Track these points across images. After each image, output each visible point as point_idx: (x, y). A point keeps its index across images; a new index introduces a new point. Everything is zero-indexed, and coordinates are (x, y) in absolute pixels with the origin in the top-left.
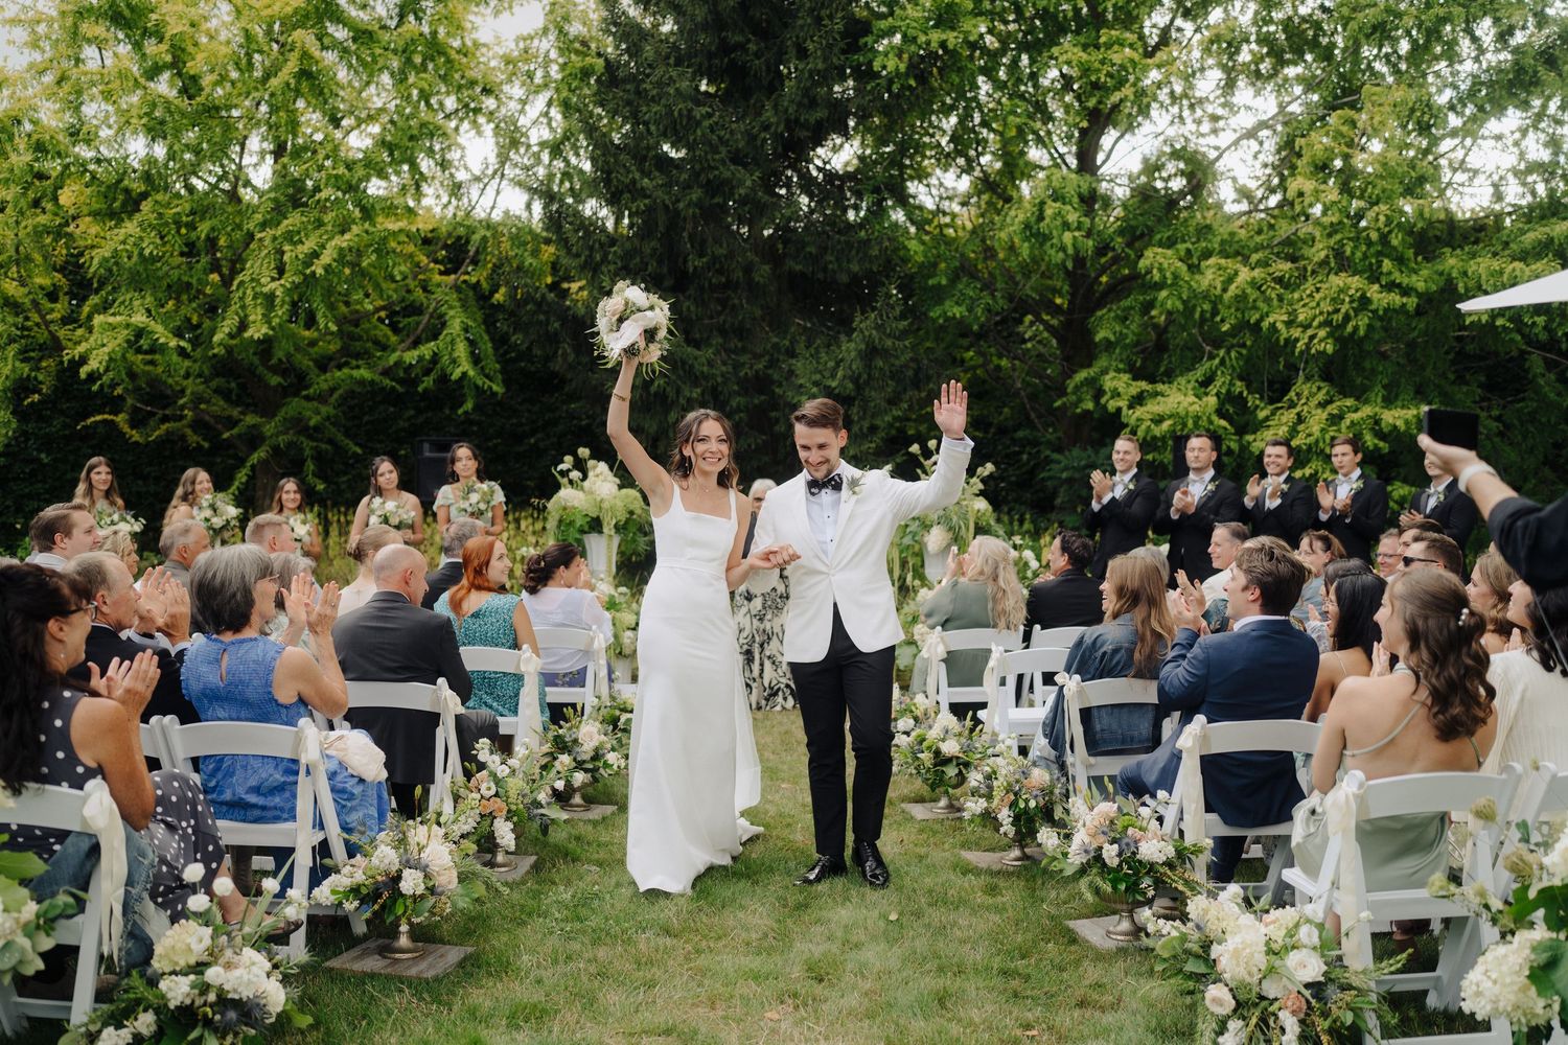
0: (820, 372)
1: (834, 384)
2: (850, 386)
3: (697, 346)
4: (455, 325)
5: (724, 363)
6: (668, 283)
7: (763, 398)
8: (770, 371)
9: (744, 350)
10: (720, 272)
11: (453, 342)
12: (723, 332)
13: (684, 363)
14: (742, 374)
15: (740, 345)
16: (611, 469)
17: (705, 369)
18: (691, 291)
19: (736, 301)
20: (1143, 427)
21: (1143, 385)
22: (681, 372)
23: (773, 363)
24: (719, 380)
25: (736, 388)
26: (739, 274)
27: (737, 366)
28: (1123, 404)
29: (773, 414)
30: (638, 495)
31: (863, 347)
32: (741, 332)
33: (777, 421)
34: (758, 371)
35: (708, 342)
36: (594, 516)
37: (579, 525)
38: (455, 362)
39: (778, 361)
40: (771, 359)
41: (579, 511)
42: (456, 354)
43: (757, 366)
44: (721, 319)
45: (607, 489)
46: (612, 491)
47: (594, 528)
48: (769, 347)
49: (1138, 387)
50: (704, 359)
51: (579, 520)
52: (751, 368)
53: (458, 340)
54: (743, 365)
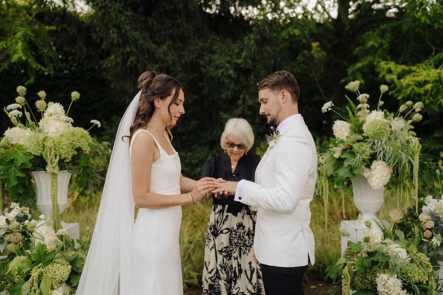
0: (231, 56)
1: (240, 61)
2: (249, 62)
3: (159, 44)
4: (19, 34)
5: (173, 55)
6: (141, 9)
7: (195, 75)
8: (199, 61)
9: (184, 49)
11: (17, 43)
12: (173, 38)
13: (148, 51)
14: (183, 61)
15: (182, 45)
17: (162, 56)
18: (154, 14)
19: (179, 21)
21: (404, 67)
22: (147, 56)
23: (200, 56)
24: (170, 63)
25: (180, 68)
26: (181, 6)
27: (181, 57)
28: (394, 77)
29: (201, 84)
30: (86, 132)
31: (259, 37)
32: (183, 39)
33: (203, 88)
34: (192, 60)
35: (164, 43)
36: (37, 154)
37: (22, 164)
38: (15, 52)
39: (203, 55)
40: (199, 54)
41: (22, 149)
42: (16, 48)
43: (192, 57)
44: (171, 31)
45: (56, 128)
46: (62, 130)
47: (38, 166)
48: (198, 48)
49: (401, 68)
50: (161, 51)
51: (21, 159)
52: (188, 58)
53: (19, 41)
54: (184, 56)
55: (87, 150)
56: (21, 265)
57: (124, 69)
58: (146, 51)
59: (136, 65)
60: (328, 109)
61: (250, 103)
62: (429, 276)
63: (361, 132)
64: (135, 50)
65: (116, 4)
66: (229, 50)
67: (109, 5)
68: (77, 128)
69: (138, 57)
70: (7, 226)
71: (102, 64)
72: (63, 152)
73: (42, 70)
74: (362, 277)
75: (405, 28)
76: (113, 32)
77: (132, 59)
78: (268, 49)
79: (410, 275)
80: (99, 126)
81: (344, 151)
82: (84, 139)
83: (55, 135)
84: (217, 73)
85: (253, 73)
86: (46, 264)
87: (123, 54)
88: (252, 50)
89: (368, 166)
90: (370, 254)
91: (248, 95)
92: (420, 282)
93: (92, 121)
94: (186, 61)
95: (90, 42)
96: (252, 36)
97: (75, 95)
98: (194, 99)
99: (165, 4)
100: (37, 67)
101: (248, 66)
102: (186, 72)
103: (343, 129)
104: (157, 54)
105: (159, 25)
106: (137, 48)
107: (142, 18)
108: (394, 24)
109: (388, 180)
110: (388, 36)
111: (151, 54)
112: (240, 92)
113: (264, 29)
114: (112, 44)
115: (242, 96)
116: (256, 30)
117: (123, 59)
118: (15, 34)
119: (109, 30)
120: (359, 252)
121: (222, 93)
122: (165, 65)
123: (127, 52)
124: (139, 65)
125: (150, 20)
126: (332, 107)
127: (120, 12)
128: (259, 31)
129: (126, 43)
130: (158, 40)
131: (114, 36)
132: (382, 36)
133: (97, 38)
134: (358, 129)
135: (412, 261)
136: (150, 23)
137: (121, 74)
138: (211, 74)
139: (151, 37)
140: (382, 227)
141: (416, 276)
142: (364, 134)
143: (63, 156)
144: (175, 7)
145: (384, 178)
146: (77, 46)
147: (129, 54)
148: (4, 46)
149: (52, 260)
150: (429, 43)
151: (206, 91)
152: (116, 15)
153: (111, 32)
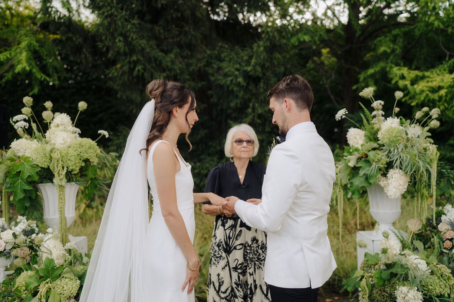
0: (240, 64)
1: (249, 69)
2: (259, 69)
3: (166, 52)
4: (24, 44)
5: (180, 63)
6: (148, 17)
7: (203, 83)
8: (207, 69)
9: (192, 57)
10: (178, 10)
12: (180, 46)
13: (156, 60)
14: (191, 69)
15: (189, 53)
16: (73, 119)
17: (169, 64)
18: (161, 22)
19: (187, 29)
20: (424, 95)
21: (417, 72)
22: (154, 65)
23: (209, 64)
24: (178, 71)
25: (188, 77)
26: (188, 13)
27: (188, 65)
29: (210, 92)
31: (268, 44)
32: (190, 46)
33: (212, 96)
34: (200, 68)
35: (171, 51)
36: (43, 166)
37: (29, 176)
38: (19, 62)
39: (211, 63)
40: (207, 62)
41: (29, 161)
42: (20, 58)
43: (200, 65)
44: (178, 39)
45: (64, 139)
46: (69, 141)
47: (45, 178)
48: (206, 55)
49: (414, 73)
50: (168, 59)
51: (27, 171)
52: (196, 66)
53: (24, 51)
54: (191, 64)
55: (95, 161)
56: (28, 280)
57: (130, 78)
58: (153, 59)
59: (143, 74)
60: (341, 117)
61: (260, 112)
62: (450, 288)
63: (376, 139)
64: (141, 58)
65: (122, 12)
66: (238, 58)
67: (116, 13)
68: (84, 139)
69: (145, 66)
70: (14, 241)
71: (109, 73)
72: (70, 164)
73: (46, 80)
74: (380, 290)
75: (417, 33)
76: (120, 41)
77: (139, 67)
78: (278, 55)
79: (430, 287)
80: (107, 136)
81: (359, 159)
82: (92, 150)
83: (62, 146)
84: (226, 81)
85: (262, 81)
86: (54, 279)
87: (129, 62)
88: (262, 57)
89: (385, 175)
90: (389, 266)
91: (258, 103)
92: (441, 295)
93: (100, 132)
94: (194, 69)
95: (96, 52)
96: (261, 43)
97: (82, 105)
98: (202, 108)
99: (172, 11)
100: (42, 77)
101: (257, 73)
102: (194, 80)
103: (358, 137)
104: (164, 62)
105: (166, 33)
106: (144, 57)
107: (149, 26)
108: (407, 29)
109: (405, 189)
110: (400, 41)
111: (158, 62)
112: (250, 100)
113: (273, 36)
114: (118, 53)
115: (251, 105)
116: (265, 36)
117: (130, 68)
118: (19, 44)
119: (116, 38)
120: (377, 264)
121: (231, 101)
122: (172, 74)
123: (134, 61)
124: (146, 74)
125: (157, 29)
126: (346, 115)
127: (126, 20)
128: (269, 38)
129: (132, 51)
130: (165, 48)
131: (120, 44)
132: (394, 41)
133: (103, 47)
134: (373, 137)
135: (432, 273)
136: (157, 32)
137: (128, 83)
138: (219, 82)
139: (158, 46)
140: (400, 237)
141: (437, 289)
142: (379, 142)
143: (70, 168)
144: (182, 14)
145: (401, 188)
146: (83, 56)
147: (136, 63)
148: (8, 56)
149: (60, 275)
150: (443, 48)
151: (214, 100)
152: (122, 23)
153: (117, 40)
